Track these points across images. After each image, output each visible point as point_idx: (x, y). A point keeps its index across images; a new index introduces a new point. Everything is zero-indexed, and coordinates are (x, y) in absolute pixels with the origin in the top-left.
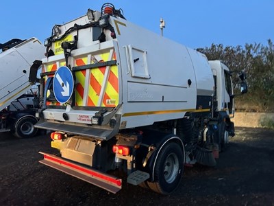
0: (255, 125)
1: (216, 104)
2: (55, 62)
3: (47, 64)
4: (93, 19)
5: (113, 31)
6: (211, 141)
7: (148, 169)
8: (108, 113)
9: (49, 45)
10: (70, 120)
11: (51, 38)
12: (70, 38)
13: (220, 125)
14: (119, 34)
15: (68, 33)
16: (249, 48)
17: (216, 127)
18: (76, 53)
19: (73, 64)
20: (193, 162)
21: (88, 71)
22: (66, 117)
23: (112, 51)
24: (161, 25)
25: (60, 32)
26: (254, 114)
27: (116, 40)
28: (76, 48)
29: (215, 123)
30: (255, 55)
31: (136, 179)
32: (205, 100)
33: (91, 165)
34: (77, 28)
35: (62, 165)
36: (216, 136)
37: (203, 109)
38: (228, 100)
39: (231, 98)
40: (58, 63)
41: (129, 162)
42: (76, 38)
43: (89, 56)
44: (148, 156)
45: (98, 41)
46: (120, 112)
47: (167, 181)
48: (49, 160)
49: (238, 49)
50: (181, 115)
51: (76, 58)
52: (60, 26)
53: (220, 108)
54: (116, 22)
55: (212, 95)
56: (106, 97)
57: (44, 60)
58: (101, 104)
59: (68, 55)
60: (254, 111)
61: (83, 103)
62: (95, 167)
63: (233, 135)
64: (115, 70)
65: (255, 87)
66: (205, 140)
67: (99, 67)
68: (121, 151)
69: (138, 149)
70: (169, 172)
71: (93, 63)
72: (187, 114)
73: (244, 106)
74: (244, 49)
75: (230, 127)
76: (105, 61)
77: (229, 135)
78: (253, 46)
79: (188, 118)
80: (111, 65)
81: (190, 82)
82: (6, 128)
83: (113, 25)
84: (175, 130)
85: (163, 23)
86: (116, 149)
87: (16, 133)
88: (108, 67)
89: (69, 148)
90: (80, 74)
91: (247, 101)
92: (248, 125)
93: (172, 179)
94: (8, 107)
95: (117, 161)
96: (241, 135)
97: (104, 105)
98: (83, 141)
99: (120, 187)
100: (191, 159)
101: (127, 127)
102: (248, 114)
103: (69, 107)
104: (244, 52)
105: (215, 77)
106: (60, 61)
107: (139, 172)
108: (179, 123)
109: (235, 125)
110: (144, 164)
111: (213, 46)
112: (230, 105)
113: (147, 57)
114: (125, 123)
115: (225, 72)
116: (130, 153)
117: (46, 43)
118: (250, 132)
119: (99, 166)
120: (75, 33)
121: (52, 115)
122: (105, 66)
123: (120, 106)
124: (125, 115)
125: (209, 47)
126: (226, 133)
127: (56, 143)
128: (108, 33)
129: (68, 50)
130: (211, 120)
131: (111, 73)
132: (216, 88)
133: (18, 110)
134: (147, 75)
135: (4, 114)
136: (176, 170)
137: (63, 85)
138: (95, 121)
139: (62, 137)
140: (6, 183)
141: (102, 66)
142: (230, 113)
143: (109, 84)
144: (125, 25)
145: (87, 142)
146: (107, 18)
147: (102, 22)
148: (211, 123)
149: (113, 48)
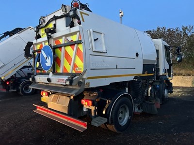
0: (189, 85)
1: (158, 70)
2: (41, 43)
3: (36, 44)
4: (66, 12)
5: (79, 19)
6: (155, 97)
7: (106, 116)
8: (77, 77)
9: (37, 31)
10: (52, 82)
11: (39, 26)
12: (51, 26)
13: (161, 85)
14: (83, 21)
15: (49, 22)
16: (185, 29)
17: (158, 87)
18: (55, 35)
19: (53, 44)
20: (140, 111)
21: (63, 48)
22: (49, 80)
23: (78, 33)
24: (120, 15)
25: (44, 21)
26: (189, 77)
27: (81, 25)
28: (55, 32)
29: (158, 84)
30: (189, 34)
31: (98, 122)
32: (150, 67)
33: (67, 113)
34: (56, 18)
35: (49, 113)
36: (158, 93)
37: (148, 74)
38: (167, 67)
39: (170, 65)
40: (43, 43)
41: (92, 110)
42: (55, 25)
43: (64, 38)
44: (106, 107)
45: (69, 27)
46: (84, 77)
47: (121, 124)
48: (39, 110)
49: (177, 30)
50: (131, 78)
51: (55, 39)
52: (44, 17)
53: (161, 73)
54: (81, 13)
55: (155, 64)
56: (75, 66)
57: (34, 42)
58: (72, 71)
59: (49, 38)
60: (189, 75)
61: (60, 71)
62: (70, 114)
63: (171, 92)
64: (81, 47)
65: (190, 58)
66: (149, 95)
67: (70, 45)
68: (86, 103)
69: (98, 102)
70: (123, 118)
71: (66, 42)
72: (136, 77)
73: (181, 72)
74: (181, 30)
75: (169, 86)
76: (74, 41)
77: (169, 92)
78: (188, 28)
79: (137, 80)
80: (78, 44)
81: (137, 55)
82: (14, 89)
83: (79, 15)
84: (127, 89)
85: (122, 13)
86: (84, 102)
87: (20, 92)
88: (76, 45)
89: (52, 101)
90: (58, 50)
91: (184, 68)
92: (184, 85)
93: (124, 122)
94: (15, 74)
95: (85, 110)
96: (178, 92)
97: (74, 72)
98: (62, 97)
99: (86, 128)
100: (139, 109)
101: (90, 87)
102: (184, 77)
103: (51, 74)
104: (181, 32)
105: (157, 51)
106: (45, 42)
107: (100, 117)
108: (130, 84)
109: (173, 85)
110: (104, 112)
111: (159, 29)
112: (169, 71)
113: (104, 37)
114: (89, 84)
115: (165, 46)
116: (93, 105)
117: (36, 29)
118: (185, 90)
119: (72, 114)
120: (54, 22)
121: (41, 79)
122: (74, 45)
123: (84, 72)
124: (89, 78)
125: (156, 29)
126: (166, 91)
127: (45, 98)
128: (76, 21)
129: (50, 34)
130: (154, 81)
131: (78, 49)
132: (158, 58)
133: (22, 76)
134: (104, 50)
135: (12, 80)
136: (127, 116)
137: (46, 58)
138: (68, 83)
139: (48, 94)
140: (12, 125)
141: (72, 44)
142: (169, 76)
143: (77, 57)
144: (88, 15)
145: (64, 97)
146: (75, 11)
147: (71, 13)
148: (154, 84)
149: (79, 31)
